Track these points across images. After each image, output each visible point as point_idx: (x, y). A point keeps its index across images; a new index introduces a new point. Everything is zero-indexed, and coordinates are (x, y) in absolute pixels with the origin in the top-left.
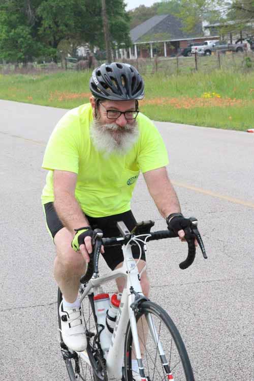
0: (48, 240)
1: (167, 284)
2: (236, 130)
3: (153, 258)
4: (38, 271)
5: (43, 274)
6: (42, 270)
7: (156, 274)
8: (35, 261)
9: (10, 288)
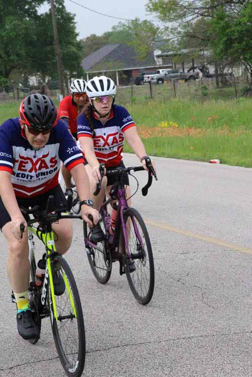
0: (5, 288)
1: (143, 341)
2: (198, 160)
3: (125, 309)
7: (129, 329)
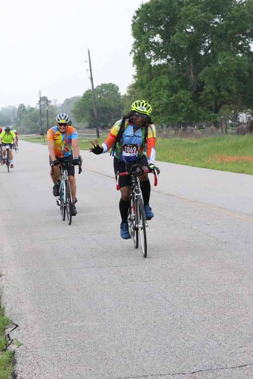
4: (181, 335)
5: (186, 338)
6: (186, 333)
8: (179, 323)
9: (148, 352)
